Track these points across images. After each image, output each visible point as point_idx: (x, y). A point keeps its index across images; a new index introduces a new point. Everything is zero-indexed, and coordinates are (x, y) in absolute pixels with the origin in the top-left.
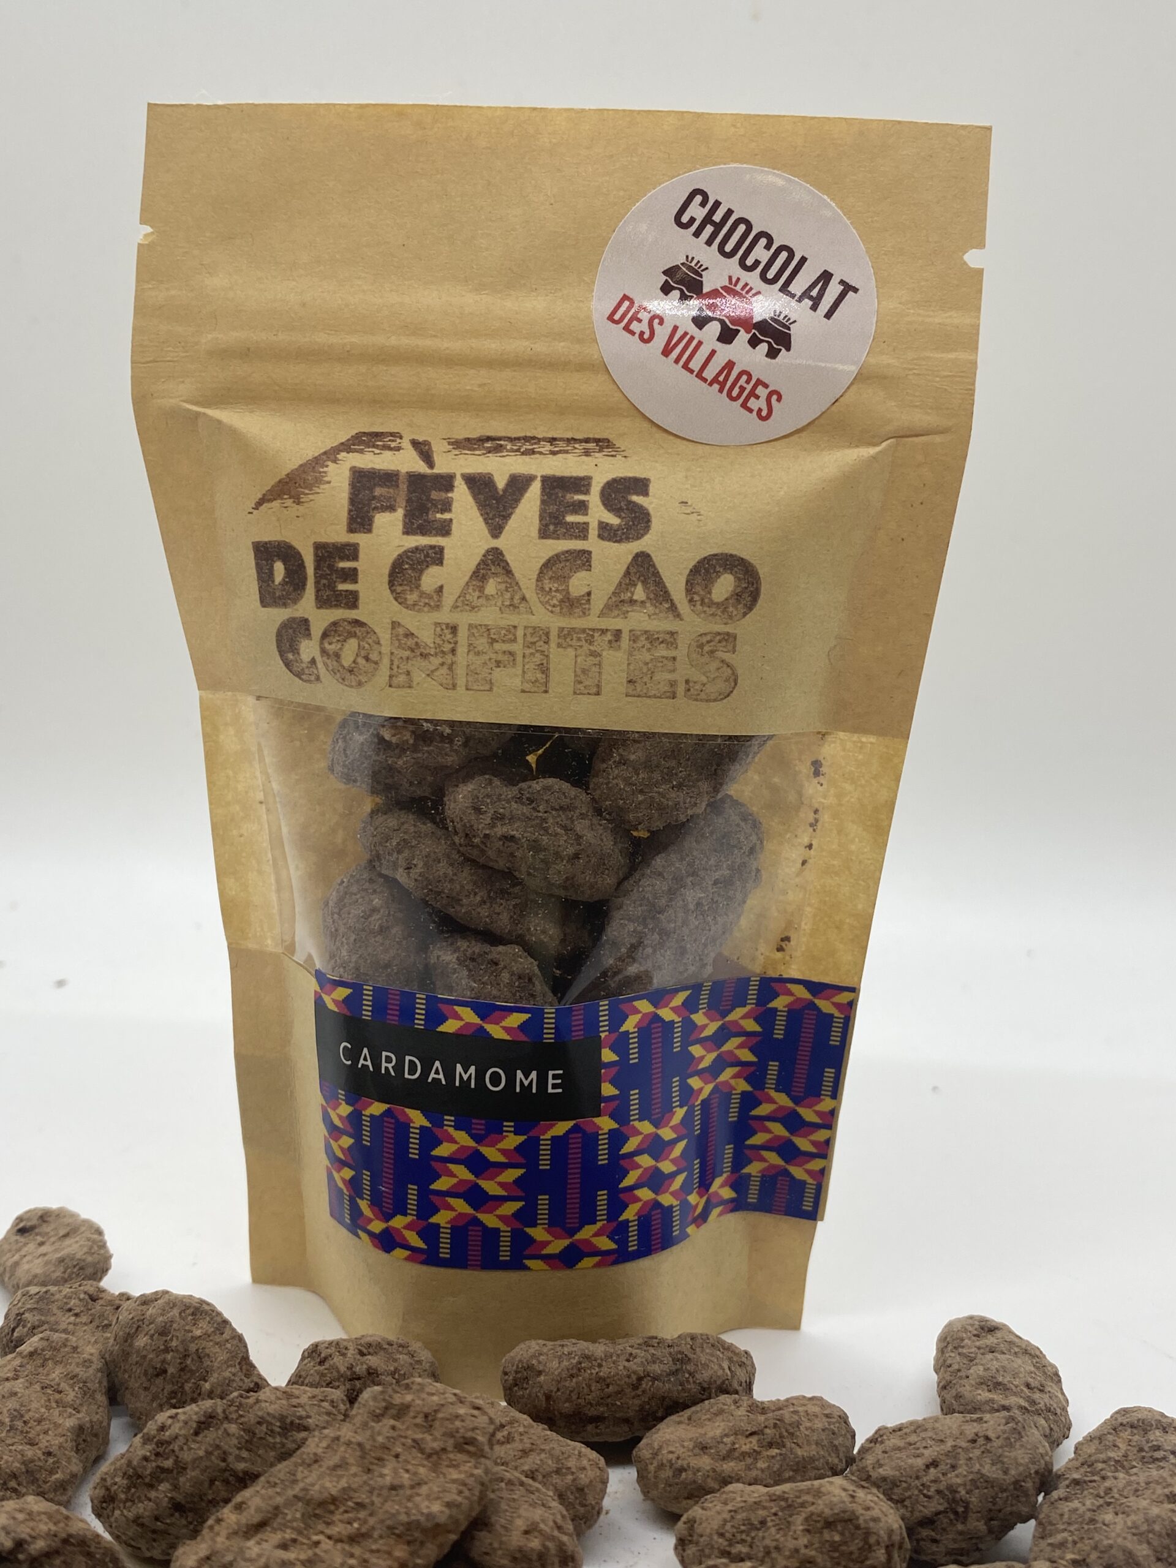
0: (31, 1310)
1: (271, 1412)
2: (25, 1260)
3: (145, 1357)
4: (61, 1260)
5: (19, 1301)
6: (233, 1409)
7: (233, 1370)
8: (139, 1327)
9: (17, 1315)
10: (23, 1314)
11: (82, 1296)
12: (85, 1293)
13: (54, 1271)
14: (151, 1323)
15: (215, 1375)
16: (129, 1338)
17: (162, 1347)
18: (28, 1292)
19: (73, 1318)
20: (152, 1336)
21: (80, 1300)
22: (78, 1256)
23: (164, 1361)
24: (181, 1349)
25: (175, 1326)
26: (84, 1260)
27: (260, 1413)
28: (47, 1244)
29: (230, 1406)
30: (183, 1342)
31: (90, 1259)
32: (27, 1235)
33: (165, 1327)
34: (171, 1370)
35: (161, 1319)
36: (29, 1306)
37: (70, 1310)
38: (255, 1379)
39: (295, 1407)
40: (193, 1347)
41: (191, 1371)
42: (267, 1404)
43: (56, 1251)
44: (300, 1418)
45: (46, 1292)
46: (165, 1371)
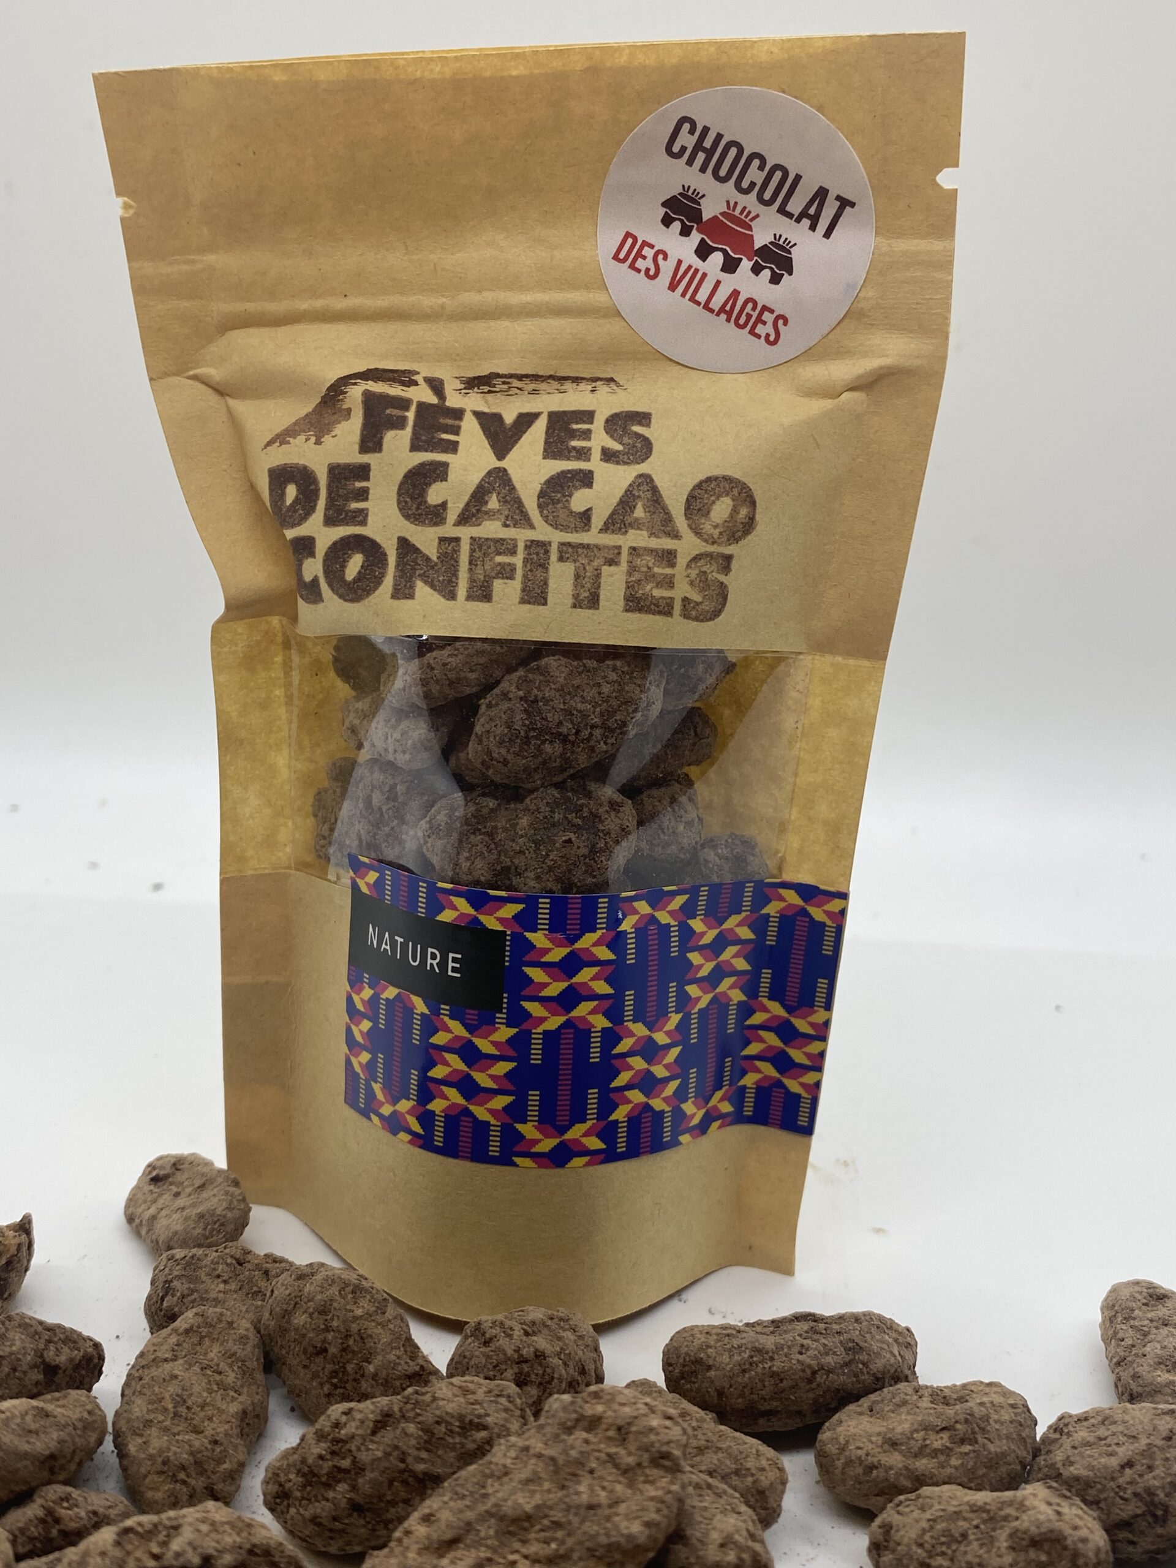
0: (178, 1277)
1: (450, 1411)
2: (163, 1213)
3: (304, 1336)
4: (201, 1216)
5: (165, 1266)
6: (409, 1406)
7: (398, 1353)
8: (296, 1303)
9: (166, 1282)
10: (171, 1281)
11: (229, 1261)
12: (232, 1257)
13: (194, 1228)
14: (309, 1301)
15: (380, 1358)
16: (287, 1314)
17: (323, 1327)
18: (173, 1257)
19: (222, 1286)
20: (311, 1315)
21: (227, 1265)
22: (218, 1212)
23: (324, 1341)
24: (342, 1329)
25: (335, 1305)
26: (224, 1217)
27: (438, 1412)
28: (183, 1195)
29: (406, 1403)
30: (344, 1322)
31: (229, 1215)
32: (160, 1184)
33: (324, 1306)
34: (333, 1350)
35: (319, 1297)
36: (176, 1273)
37: (218, 1276)
38: (421, 1362)
39: (472, 1404)
40: (354, 1327)
41: (353, 1352)
42: (445, 1402)
43: (194, 1205)
44: (479, 1416)
45: (193, 1257)
46: (326, 1350)
